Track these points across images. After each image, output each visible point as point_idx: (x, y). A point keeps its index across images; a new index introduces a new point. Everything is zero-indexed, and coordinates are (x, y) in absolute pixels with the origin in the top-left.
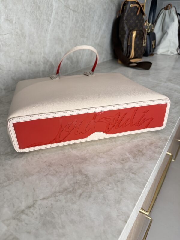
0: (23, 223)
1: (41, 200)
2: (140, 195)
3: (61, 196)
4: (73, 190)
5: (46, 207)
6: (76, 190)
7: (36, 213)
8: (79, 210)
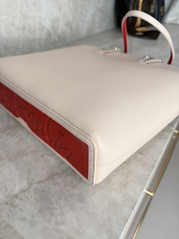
0: (17, 208)
1: (36, 183)
3: (59, 179)
5: (43, 191)
7: (31, 197)
8: (80, 195)
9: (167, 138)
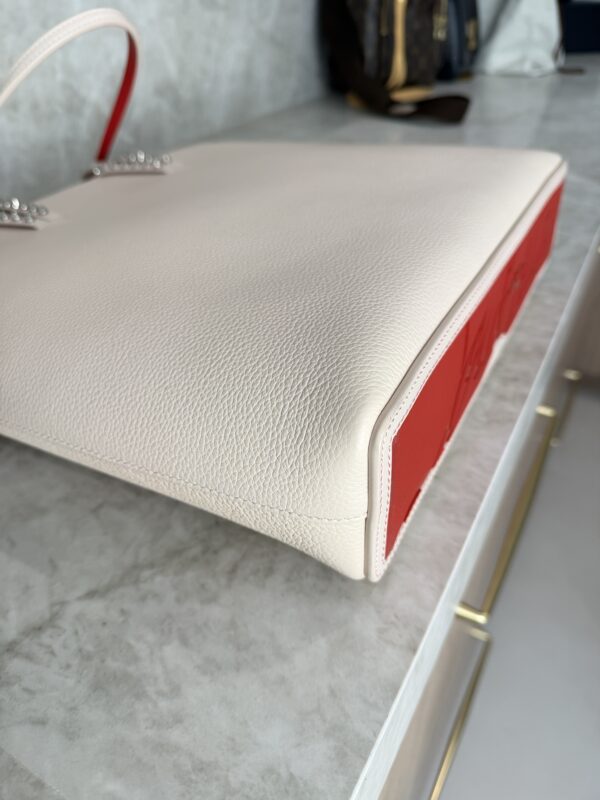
0: (16, 688)
1: (80, 599)
2: (459, 549)
3: (158, 579)
4: (204, 552)
5: (104, 624)
6: (216, 552)
7: (65, 647)
8: (233, 624)
9: (512, 421)
